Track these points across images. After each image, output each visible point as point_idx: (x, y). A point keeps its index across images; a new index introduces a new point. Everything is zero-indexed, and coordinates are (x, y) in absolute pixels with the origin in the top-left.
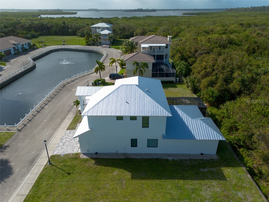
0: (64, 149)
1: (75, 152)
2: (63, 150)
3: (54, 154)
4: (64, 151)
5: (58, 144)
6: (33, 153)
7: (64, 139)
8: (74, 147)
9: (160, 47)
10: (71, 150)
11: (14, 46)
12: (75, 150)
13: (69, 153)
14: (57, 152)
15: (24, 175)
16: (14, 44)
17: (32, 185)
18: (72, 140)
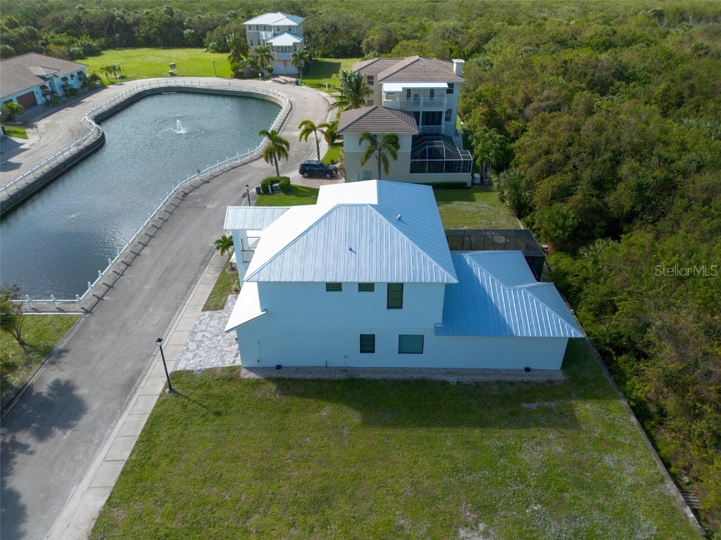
0: (200, 356)
1: (227, 364)
2: (198, 359)
3: (178, 369)
4: (200, 361)
5: (184, 345)
6: (129, 365)
7: (198, 334)
8: (223, 353)
9: (432, 91)
10: (218, 360)
11: (41, 82)
12: (227, 360)
13: (215, 365)
14: (186, 365)
15: (113, 418)
16: (43, 78)
17: (136, 440)
18: (218, 336)
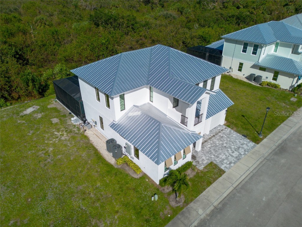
0: (240, 142)
1: (229, 129)
2: (242, 141)
3: (254, 143)
4: (241, 140)
5: (246, 154)
8: (228, 135)
10: (232, 134)
12: (228, 131)
13: (235, 133)
14: (249, 143)
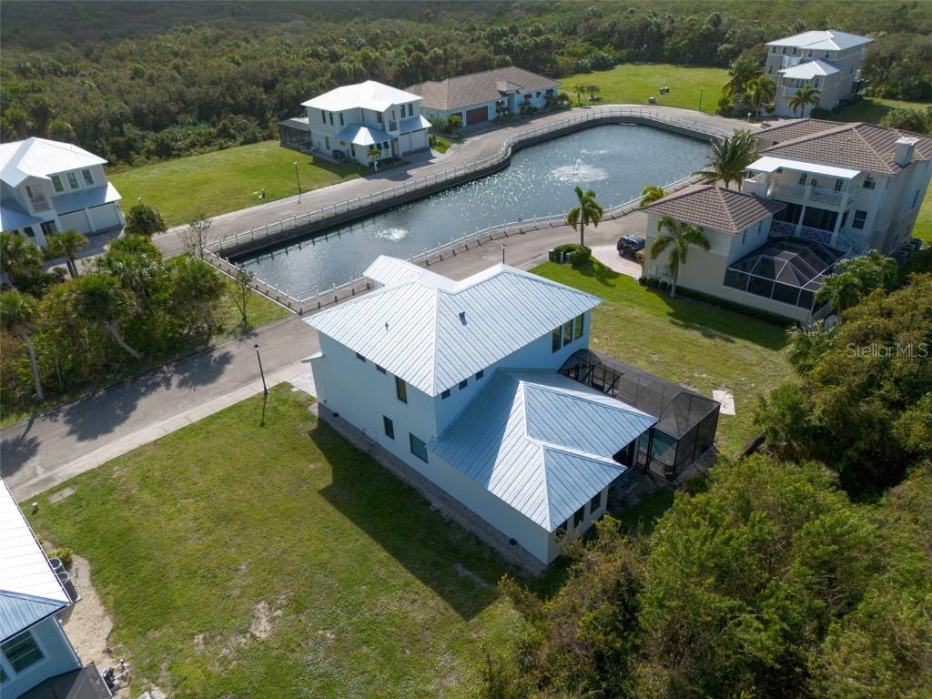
2: (308, 381)
3: (289, 382)
4: (306, 383)
11: (499, 98)
14: (297, 381)
16: (503, 94)
